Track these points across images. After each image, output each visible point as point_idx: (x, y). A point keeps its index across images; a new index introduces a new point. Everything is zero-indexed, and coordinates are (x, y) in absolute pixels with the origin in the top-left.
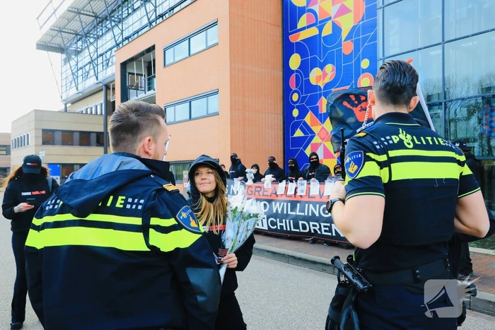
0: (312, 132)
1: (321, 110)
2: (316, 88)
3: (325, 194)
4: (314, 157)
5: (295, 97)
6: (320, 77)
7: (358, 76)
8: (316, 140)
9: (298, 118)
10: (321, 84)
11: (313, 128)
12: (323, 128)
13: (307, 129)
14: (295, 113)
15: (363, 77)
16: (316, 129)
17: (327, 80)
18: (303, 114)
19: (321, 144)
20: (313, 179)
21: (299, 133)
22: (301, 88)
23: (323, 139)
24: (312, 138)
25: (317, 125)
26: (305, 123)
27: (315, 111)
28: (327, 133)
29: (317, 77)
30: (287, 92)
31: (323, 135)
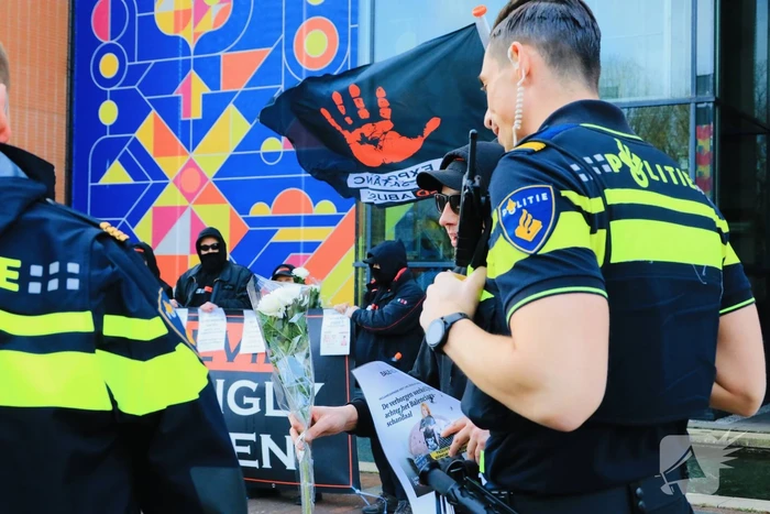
0: (157, 173)
1: (188, 112)
2: (174, 44)
3: (243, 351)
4: (210, 242)
5: (109, 66)
6: (187, 13)
7: (294, 23)
8: (169, 197)
9: (115, 128)
10: (190, 35)
11: (161, 162)
12: (191, 164)
13: (140, 163)
14: (108, 113)
15: (310, 28)
16: (170, 165)
17: (208, 25)
18: (131, 116)
19: (183, 209)
20: (208, 305)
21: (116, 175)
22: (127, 41)
23: (189, 197)
24: (157, 190)
25: (172, 153)
26: (136, 146)
27: (169, 111)
28: (204, 179)
29: (177, 13)
30: (82, 49)
31: (192, 182)
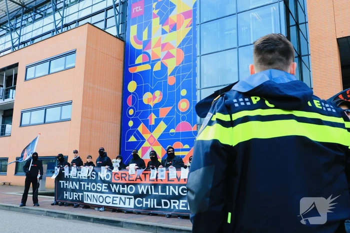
0: (143, 138)
1: (151, 123)
2: (148, 106)
5: (131, 112)
6: (151, 99)
7: (178, 101)
8: (146, 144)
9: (132, 127)
10: (152, 104)
11: (144, 136)
12: (152, 136)
13: (139, 136)
14: (131, 124)
15: (182, 101)
16: (146, 136)
17: (156, 101)
18: (136, 125)
19: (149, 147)
21: (132, 139)
22: (136, 106)
23: (151, 144)
24: (143, 143)
25: (147, 133)
26: (138, 132)
27: (146, 123)
28: (155, 139)
29: (148, 99)
30: (125, 108)
31: (152, 141)
